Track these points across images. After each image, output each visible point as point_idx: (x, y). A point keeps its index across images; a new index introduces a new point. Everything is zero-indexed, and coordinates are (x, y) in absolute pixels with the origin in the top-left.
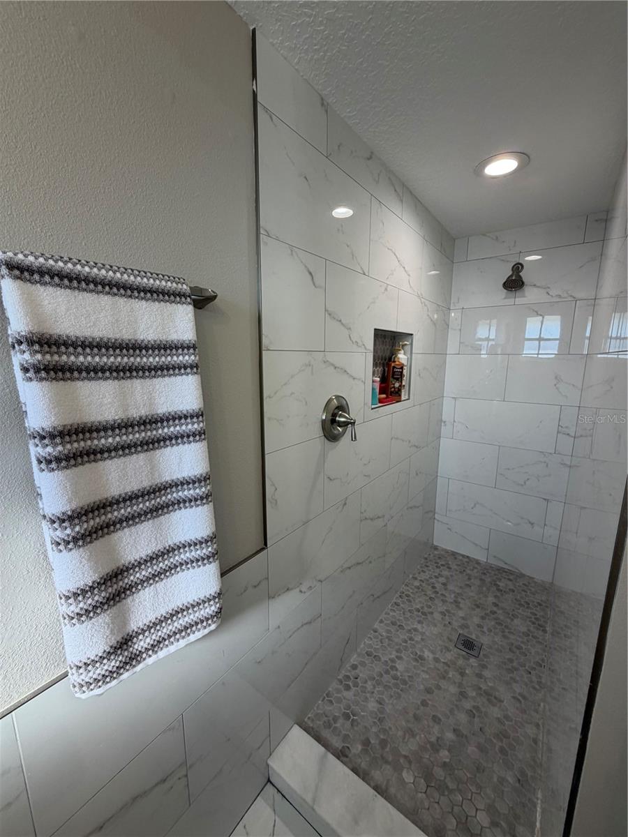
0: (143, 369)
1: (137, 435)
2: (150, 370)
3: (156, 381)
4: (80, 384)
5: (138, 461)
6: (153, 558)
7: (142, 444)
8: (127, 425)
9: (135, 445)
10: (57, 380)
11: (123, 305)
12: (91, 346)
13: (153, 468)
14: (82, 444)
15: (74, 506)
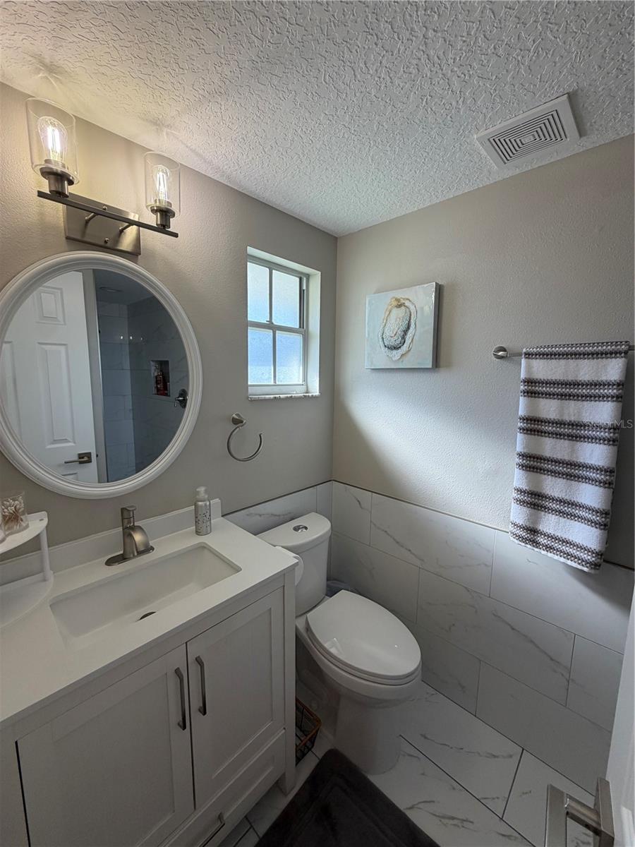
0: (578, 396)
1: (566, 430)
2: (582, 396)
3: (585, 403)
4: (541, 399)
5: (564, 444)
6: (561, 501)
7: (568, 436)
8: (561, 423)
9: (564, 435)
10: (532, 397)
11: (572, 363)
12: (550, 383)
13: (573, 451)
14: (536, 426)
15: (525, 451)
